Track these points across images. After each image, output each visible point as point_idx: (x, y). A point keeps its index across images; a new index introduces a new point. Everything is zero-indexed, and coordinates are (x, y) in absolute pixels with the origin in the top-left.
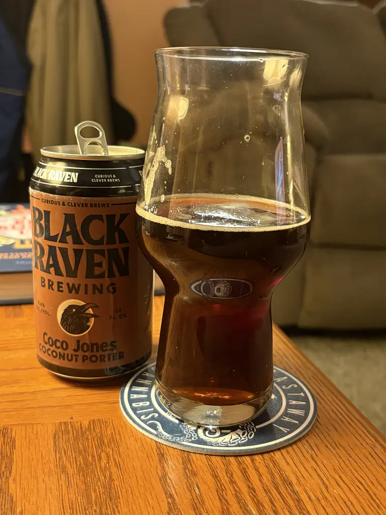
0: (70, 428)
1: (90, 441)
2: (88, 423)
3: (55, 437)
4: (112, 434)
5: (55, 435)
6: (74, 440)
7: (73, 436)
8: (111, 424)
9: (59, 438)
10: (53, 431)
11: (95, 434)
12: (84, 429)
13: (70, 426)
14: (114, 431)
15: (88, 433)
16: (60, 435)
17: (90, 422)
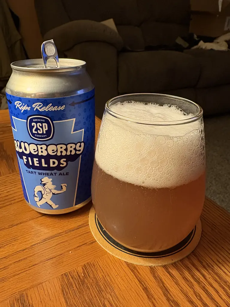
0: (71, 279)
1: (91, 290)
2: (82, 270)
3: (64, 294)
4: (103, 277)
5: (63, 291)
6: (80, 293)
7: (77, 288)
8: (98, 266)
9: (67, 294)
10: (59, 287)
11: (92, 281)
12: (81, 278)
13: (70, 277)
14: (104, 273)
15: (86, 281)
16: (67, 290)
17: (83, 268)
